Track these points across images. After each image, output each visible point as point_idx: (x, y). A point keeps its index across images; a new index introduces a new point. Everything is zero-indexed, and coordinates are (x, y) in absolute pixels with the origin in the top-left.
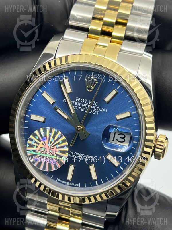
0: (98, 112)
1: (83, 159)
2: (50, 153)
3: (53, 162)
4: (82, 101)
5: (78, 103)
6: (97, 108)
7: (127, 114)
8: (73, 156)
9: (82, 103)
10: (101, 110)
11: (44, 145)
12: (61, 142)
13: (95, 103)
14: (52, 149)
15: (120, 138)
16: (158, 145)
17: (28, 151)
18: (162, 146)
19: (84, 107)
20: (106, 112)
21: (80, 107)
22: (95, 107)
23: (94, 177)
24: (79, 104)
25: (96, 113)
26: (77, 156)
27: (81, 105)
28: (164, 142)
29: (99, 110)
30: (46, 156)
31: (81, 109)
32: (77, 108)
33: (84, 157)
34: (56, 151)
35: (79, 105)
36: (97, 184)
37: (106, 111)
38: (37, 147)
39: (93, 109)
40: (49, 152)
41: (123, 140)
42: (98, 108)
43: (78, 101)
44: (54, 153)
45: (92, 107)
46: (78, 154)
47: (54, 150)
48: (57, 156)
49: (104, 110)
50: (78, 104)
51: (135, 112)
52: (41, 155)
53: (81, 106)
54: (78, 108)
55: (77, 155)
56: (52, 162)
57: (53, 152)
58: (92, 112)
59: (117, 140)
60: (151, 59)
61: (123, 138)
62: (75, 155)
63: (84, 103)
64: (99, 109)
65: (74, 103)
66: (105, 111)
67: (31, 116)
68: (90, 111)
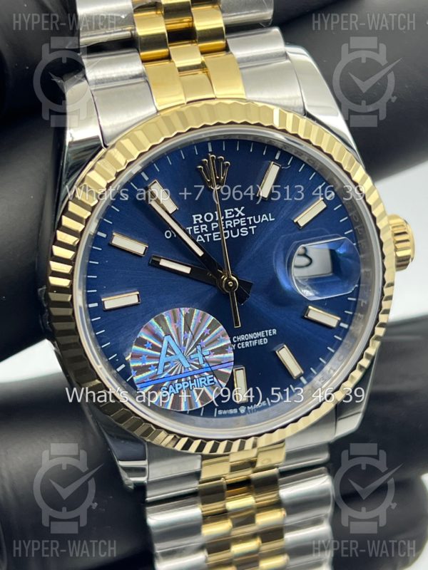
0: (252, 227)
1: (257, 344)
2: (193, 366)
3: (206, 382)
4: (209, 217)
5: (201, 226)
6: (247, 221)
7: (319, 207)
9: (209, 224)
10: (257, 220)
11: (171, 355)
12: (207, 332)
13: (239, 209)
14: (192, 356)
16: (398, 242)
17: (139, 383)
18: (407, 241)
19: (216, 230)
20: (271, 220)
21: (208, 235)
22: (242, 221)
23: (295, 370)
24: (204, 227)
25: (250, 231)
26: (241, 342)
27: (209, 228)
28: (406, 231)
29: (253, 224)
30: (185, 375)
31: (211, 237)
32: (203, 240)
33: (257, 339)
34: (204, 356)
35: (205, 229)
36: (305, 382)
37: (268, 218)
38: (157, 365)
39: (239, 226)
40: (189, 366)
42: (250, 218)
43: (198, 223)
45: (236, 222)
46: (242, 337)
47: (199, 355)
48: (211, 364)
49: (264, 218)
50: (202, 229)
52: (172, 378)
53: (210, 231)
54: (205, 238)
56: (204, 382)
57: (198, 361)
58: (240, 233)
62: (237, 344)
63: (214, 220)
64: (252, 220)
65: (192, 230)
66: (266, 219)
67: (105, 303)
68: (235, 234)
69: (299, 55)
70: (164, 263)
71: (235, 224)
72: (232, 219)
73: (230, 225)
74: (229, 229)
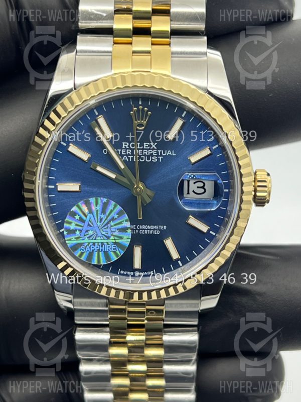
0: (160, 157)
1: (153, 233)
2: (103, 236)
3: (111, 248)
5: (127, 150)
6: (157, 153)
7: (206, 152)
8: (136, 232)
9: (132, 150)
10: (164, 153)
11: (91, 226)
12: (116, 216)
14: (104, 230)
15: (198, 187)
16: (259, 186)
17: (68, 240)
18: (265, 186)
20: (173, 155)
21: (131, 157)
22: (154, 152)
23: (175, 255)
24: (129, 151)
25: (158, 159)
27: (132, 152)
28: (266, 180)
29: (161, 155)
30: (98, 241)
31: (133, 158)
32: (127, 159)
33: (153, 230)
34: (112, 232)
35: (130, 153)
36: (181, 265)
37: (172, 153)
38: (81, 231)
39: (152, 155)
41: (202, 190)
42: (159, 151)
44: (110, 235)
45: (150, 152)
46: (143, 227)
47: (109, 230)
48: (116, 238)
49: (169, 153)
50: (127, 152)
51: (217, 146)
52: (89, 241)
53: (132, 154)
54: (129, 158)
55: (141, 229)
56: (109, 248)
57: (108, 234)
58: (152, 159)
59: (193, 191)
60: (220, 59)
61: (203, 187)
62: (139, 230)
63: (136, 148)
64: (161, 152)
66: (170, 154)
67: (58, 186)
68: (148, 159)
69: (215, 56)
70: (99, 169)
71: (149, 153)
72: (148, 150)
73: (146, 153)
74: (145, 155)
